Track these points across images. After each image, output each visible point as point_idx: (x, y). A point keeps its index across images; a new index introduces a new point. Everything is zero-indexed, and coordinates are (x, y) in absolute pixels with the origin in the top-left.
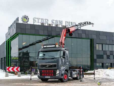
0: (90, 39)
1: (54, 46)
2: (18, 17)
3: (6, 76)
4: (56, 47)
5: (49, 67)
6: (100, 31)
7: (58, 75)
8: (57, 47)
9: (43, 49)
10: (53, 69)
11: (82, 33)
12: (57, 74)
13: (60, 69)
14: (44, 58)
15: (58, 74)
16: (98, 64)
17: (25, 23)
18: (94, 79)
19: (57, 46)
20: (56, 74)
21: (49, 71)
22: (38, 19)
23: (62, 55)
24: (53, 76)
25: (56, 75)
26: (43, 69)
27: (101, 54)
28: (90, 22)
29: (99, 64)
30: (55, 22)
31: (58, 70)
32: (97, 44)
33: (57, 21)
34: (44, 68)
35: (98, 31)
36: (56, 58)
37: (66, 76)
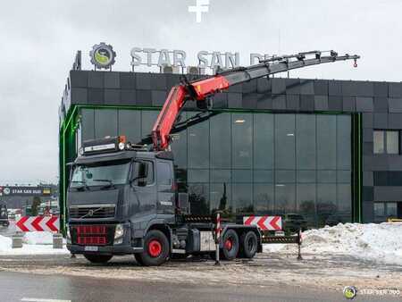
0: (352, 115)
1: (112, 146)
2: (79, 52)
3: (14, 247)
4: (119, 150)
5: (94, 215)
6: (388, 83)
7: (120, 242)
8: (122, 148)
9: (84, 157)
11: (313, 93)
12: (116, 237)
13: (127, 223)
14: (84, 185)
15: (119, 238)
16: (379, 207)
17: (103, 69)
18: (300, 257)
19: (122, 146)
20: (113, 240)
21: (95, 230)
22: (149, 52)
23: (136, 174)
24: (105, 244)
26: (80, 223)
27: (391, 170)
28: (335, 51)
29: (386, 206)
30: (209, 58)
31: (119, 226)
32: (375, 133)
33: (216, 55)
34: (80, 219)
35: (384, 83)
36: (115, 187)
37: (156, 246)
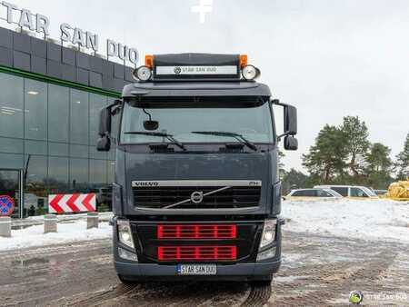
1: (232, 70)
5: (207, 202)
7: (271, 254)
9: (150, 85)
10: (236, 217)
12: (261, 246)
14: (167, 140)
15: (267, 248)
20: (256, 251)
21: (206, 231)
24: (234, 258)
25: (260, 257)
26: (159, 217)
33: (78, 32)
34: (166, 210)
